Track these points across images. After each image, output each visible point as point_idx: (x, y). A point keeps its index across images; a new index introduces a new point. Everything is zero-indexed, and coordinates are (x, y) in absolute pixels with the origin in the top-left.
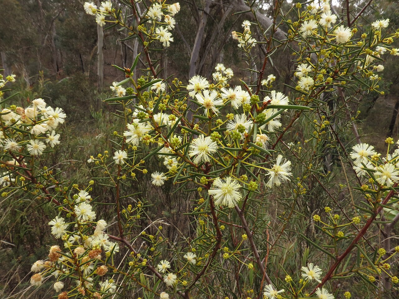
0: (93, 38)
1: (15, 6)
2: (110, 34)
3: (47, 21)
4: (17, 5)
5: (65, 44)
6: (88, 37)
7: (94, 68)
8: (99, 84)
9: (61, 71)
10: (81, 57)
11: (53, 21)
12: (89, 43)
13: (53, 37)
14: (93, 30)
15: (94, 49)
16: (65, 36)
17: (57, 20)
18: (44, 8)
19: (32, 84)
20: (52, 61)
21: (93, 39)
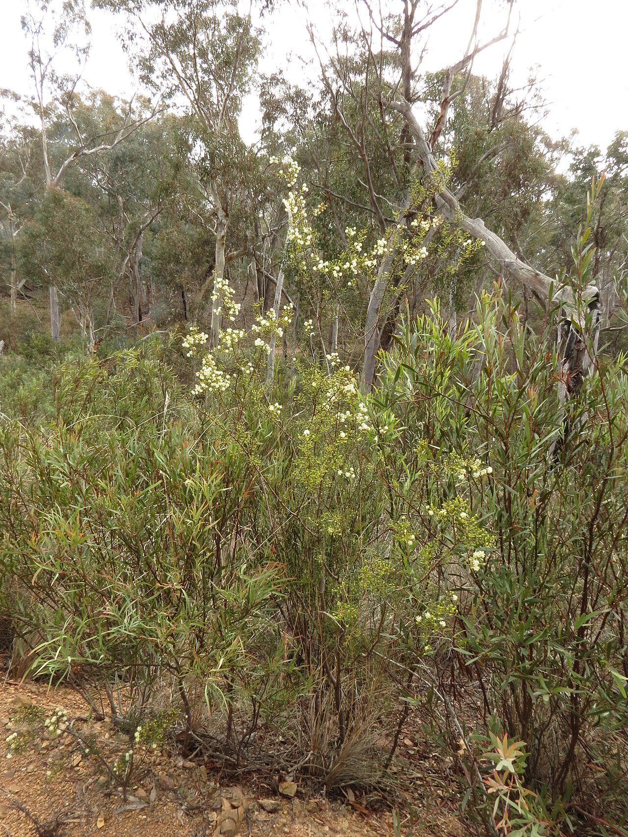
0: (207, 261)
1: (84, 213)
2: (237, 256)
3: (130, 233)
4: (87, 210)
5: (158, 273)
6: (198, 262)
7: (205, 315)
8: (212, 343)
9: (145, 319)
10: (183, 297)
11: (140, 233)
12: (199, 272)
13: (137, 260)
14: (207, 249)
15: (207, 282)
16: (159, 259)
17: (147, 231)
18: (126, 209)
19: (99, 342)
20: (131, 301)
21: (207, 264)
